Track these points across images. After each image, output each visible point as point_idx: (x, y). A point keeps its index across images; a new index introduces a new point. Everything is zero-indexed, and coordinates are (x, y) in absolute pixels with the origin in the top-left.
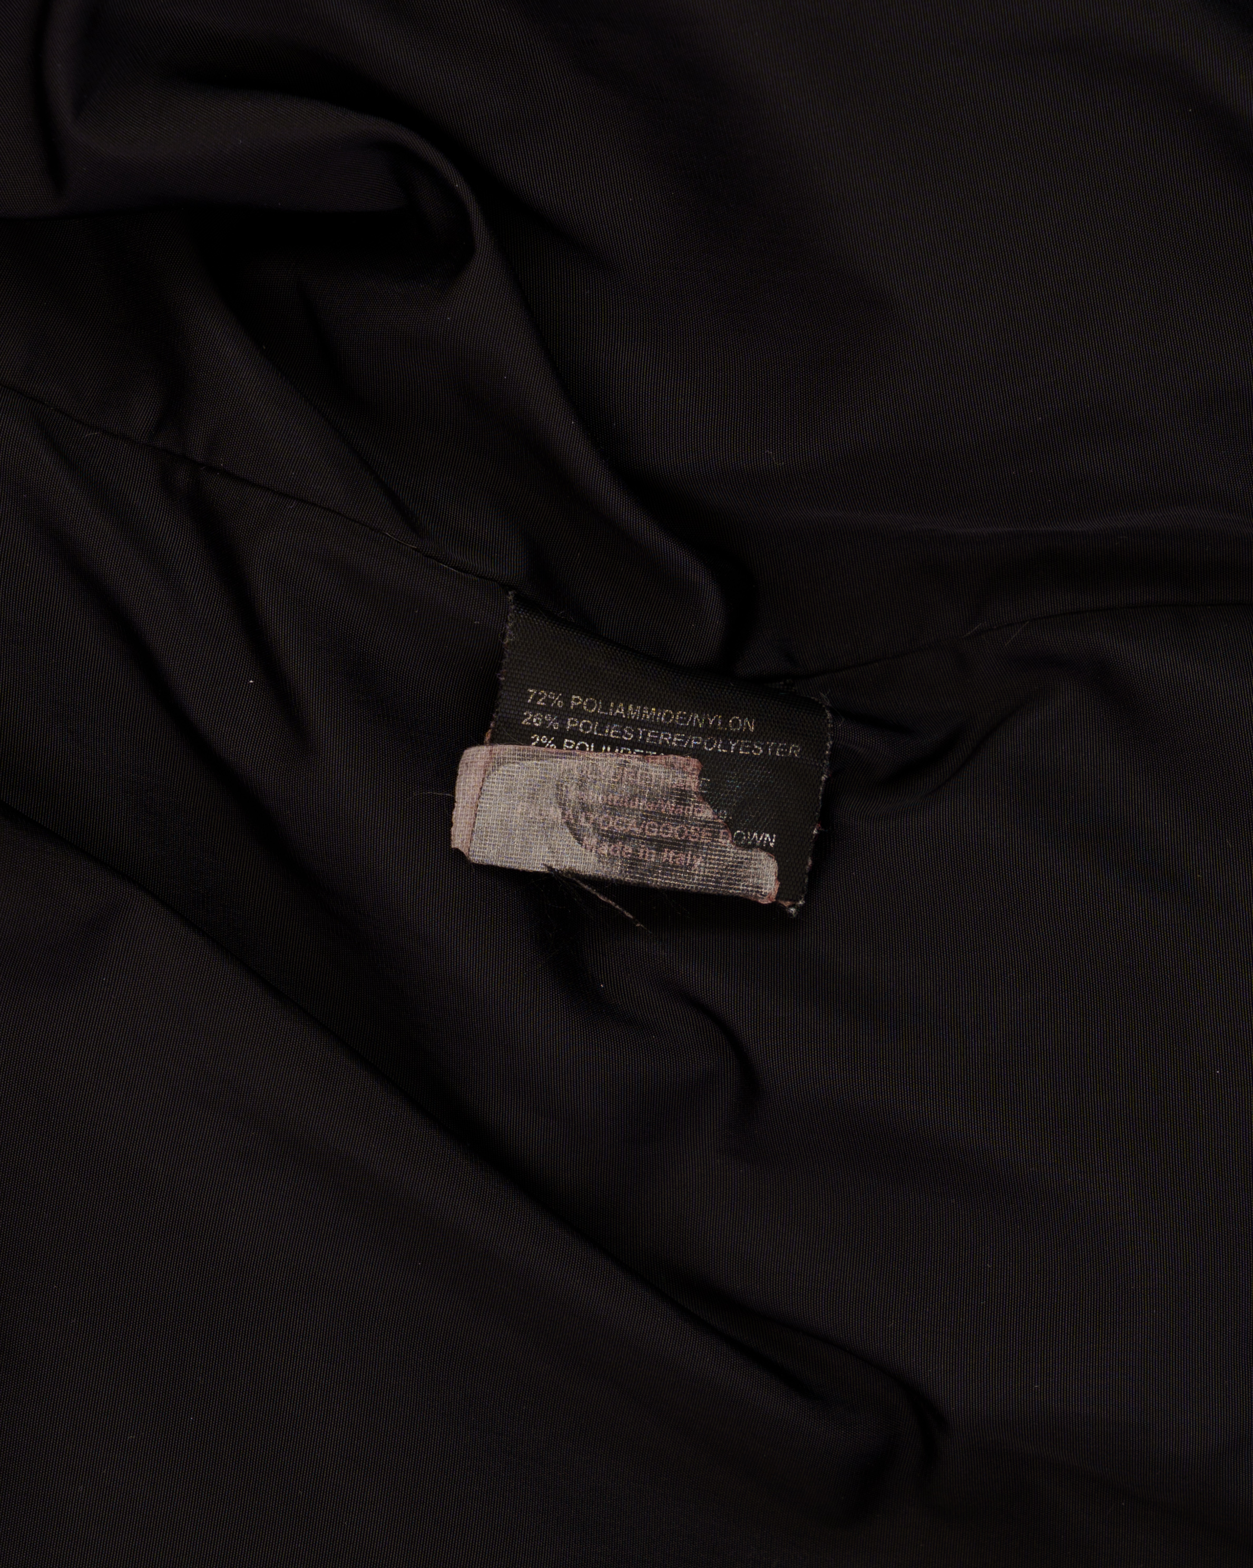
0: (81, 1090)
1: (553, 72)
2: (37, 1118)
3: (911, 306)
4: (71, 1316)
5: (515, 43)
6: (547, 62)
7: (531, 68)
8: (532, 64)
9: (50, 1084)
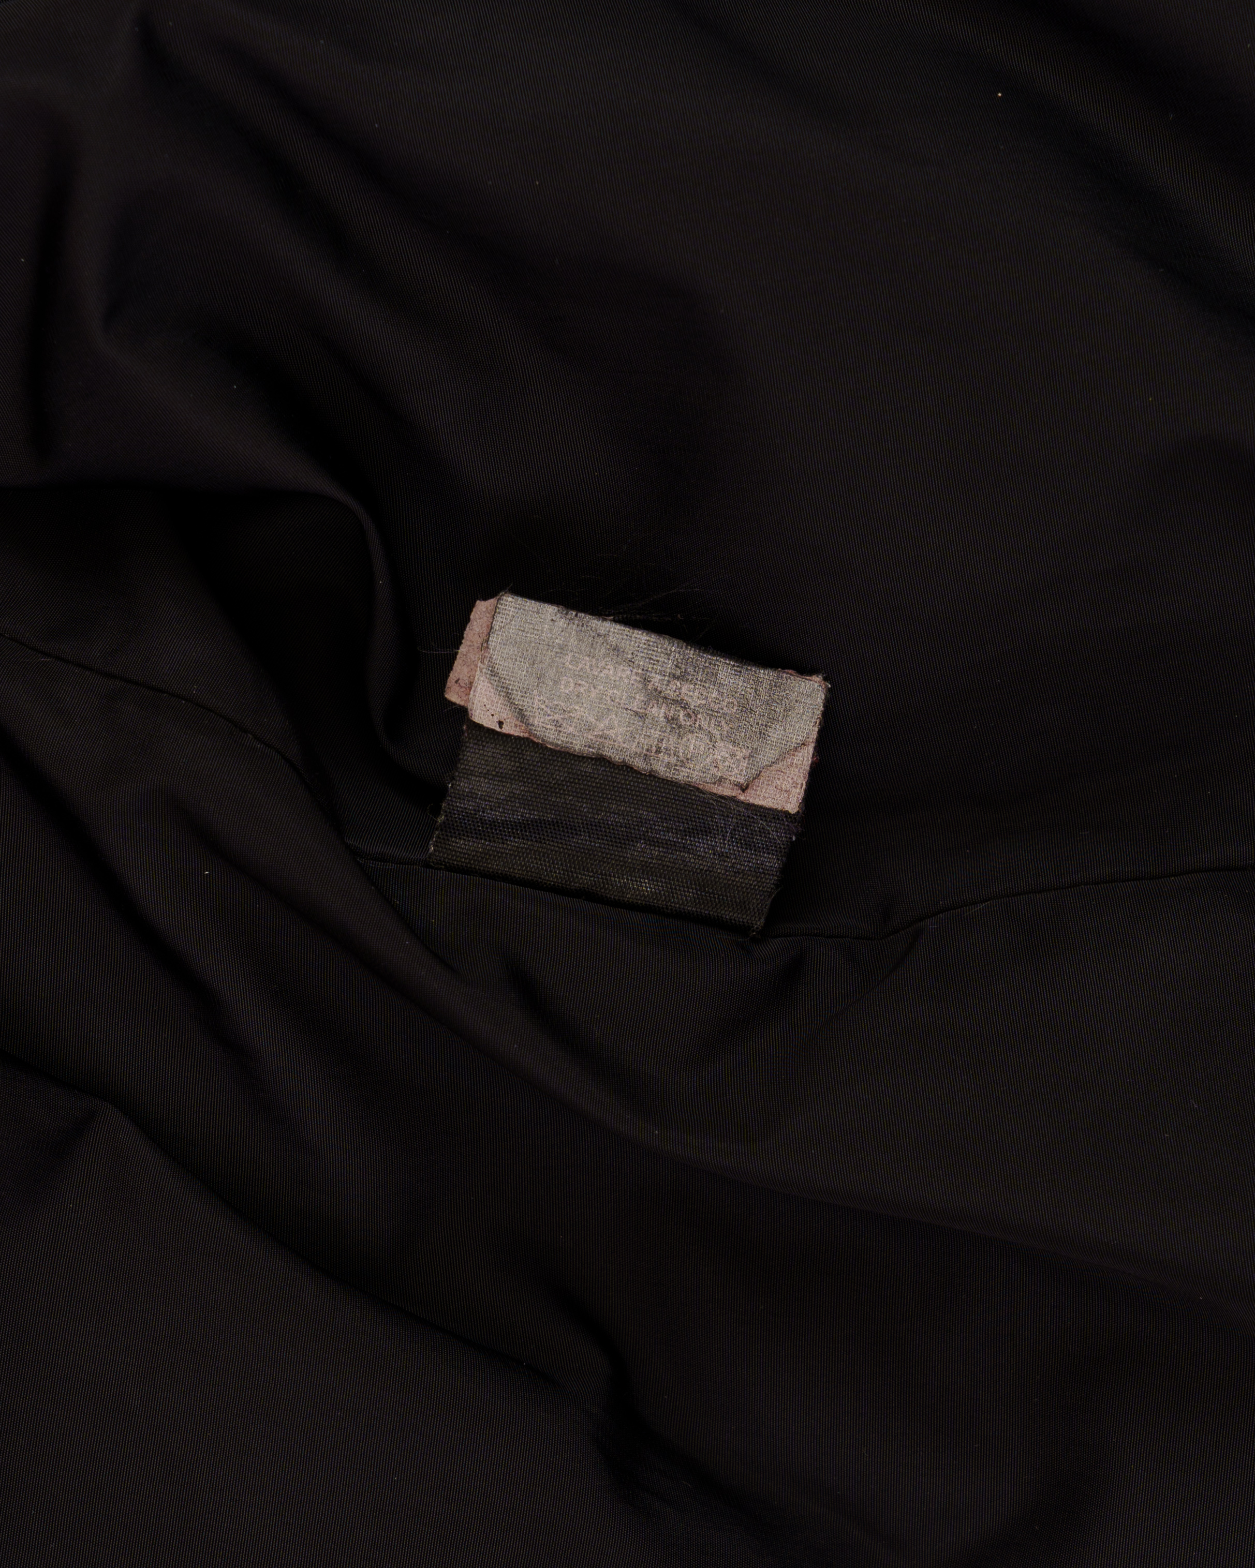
0: (54, 1318)
1: (520, 350)
2: (12, 1347)
3: (870, 575)
4: (50, 1541)
5: (483, 320)
6: (514, 340)
7: (498, 345)
8: (500, 341)
9: (23, 1314)
